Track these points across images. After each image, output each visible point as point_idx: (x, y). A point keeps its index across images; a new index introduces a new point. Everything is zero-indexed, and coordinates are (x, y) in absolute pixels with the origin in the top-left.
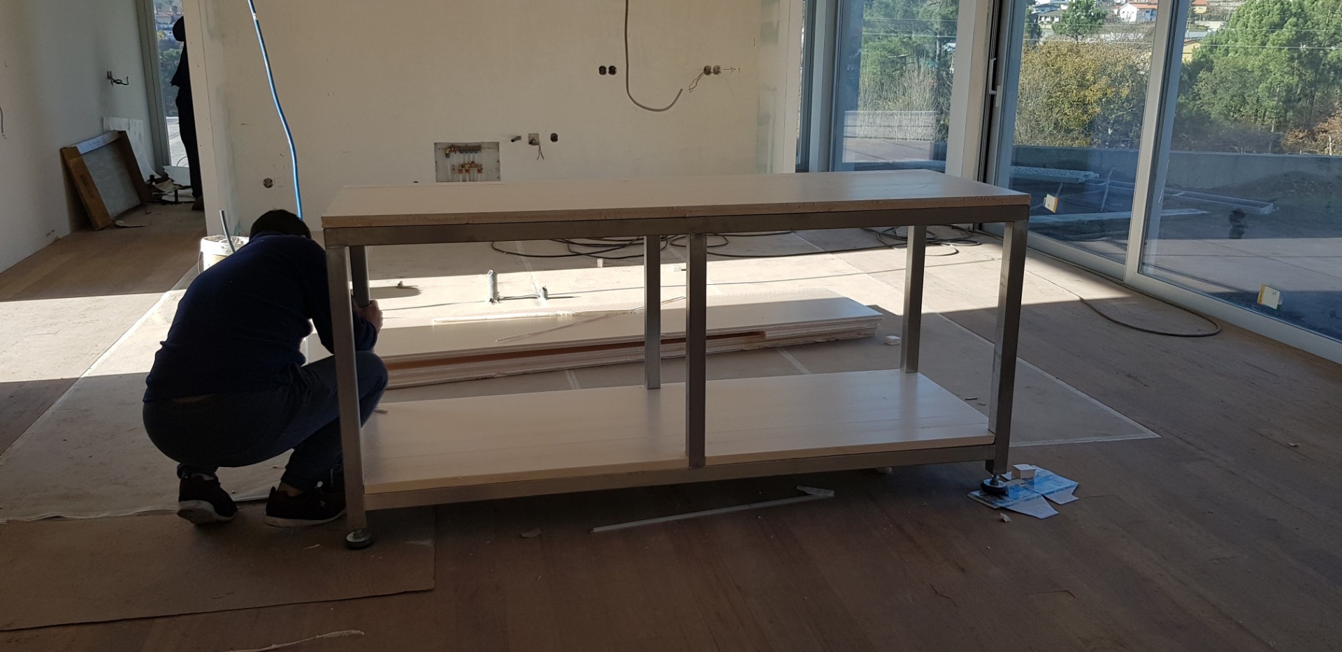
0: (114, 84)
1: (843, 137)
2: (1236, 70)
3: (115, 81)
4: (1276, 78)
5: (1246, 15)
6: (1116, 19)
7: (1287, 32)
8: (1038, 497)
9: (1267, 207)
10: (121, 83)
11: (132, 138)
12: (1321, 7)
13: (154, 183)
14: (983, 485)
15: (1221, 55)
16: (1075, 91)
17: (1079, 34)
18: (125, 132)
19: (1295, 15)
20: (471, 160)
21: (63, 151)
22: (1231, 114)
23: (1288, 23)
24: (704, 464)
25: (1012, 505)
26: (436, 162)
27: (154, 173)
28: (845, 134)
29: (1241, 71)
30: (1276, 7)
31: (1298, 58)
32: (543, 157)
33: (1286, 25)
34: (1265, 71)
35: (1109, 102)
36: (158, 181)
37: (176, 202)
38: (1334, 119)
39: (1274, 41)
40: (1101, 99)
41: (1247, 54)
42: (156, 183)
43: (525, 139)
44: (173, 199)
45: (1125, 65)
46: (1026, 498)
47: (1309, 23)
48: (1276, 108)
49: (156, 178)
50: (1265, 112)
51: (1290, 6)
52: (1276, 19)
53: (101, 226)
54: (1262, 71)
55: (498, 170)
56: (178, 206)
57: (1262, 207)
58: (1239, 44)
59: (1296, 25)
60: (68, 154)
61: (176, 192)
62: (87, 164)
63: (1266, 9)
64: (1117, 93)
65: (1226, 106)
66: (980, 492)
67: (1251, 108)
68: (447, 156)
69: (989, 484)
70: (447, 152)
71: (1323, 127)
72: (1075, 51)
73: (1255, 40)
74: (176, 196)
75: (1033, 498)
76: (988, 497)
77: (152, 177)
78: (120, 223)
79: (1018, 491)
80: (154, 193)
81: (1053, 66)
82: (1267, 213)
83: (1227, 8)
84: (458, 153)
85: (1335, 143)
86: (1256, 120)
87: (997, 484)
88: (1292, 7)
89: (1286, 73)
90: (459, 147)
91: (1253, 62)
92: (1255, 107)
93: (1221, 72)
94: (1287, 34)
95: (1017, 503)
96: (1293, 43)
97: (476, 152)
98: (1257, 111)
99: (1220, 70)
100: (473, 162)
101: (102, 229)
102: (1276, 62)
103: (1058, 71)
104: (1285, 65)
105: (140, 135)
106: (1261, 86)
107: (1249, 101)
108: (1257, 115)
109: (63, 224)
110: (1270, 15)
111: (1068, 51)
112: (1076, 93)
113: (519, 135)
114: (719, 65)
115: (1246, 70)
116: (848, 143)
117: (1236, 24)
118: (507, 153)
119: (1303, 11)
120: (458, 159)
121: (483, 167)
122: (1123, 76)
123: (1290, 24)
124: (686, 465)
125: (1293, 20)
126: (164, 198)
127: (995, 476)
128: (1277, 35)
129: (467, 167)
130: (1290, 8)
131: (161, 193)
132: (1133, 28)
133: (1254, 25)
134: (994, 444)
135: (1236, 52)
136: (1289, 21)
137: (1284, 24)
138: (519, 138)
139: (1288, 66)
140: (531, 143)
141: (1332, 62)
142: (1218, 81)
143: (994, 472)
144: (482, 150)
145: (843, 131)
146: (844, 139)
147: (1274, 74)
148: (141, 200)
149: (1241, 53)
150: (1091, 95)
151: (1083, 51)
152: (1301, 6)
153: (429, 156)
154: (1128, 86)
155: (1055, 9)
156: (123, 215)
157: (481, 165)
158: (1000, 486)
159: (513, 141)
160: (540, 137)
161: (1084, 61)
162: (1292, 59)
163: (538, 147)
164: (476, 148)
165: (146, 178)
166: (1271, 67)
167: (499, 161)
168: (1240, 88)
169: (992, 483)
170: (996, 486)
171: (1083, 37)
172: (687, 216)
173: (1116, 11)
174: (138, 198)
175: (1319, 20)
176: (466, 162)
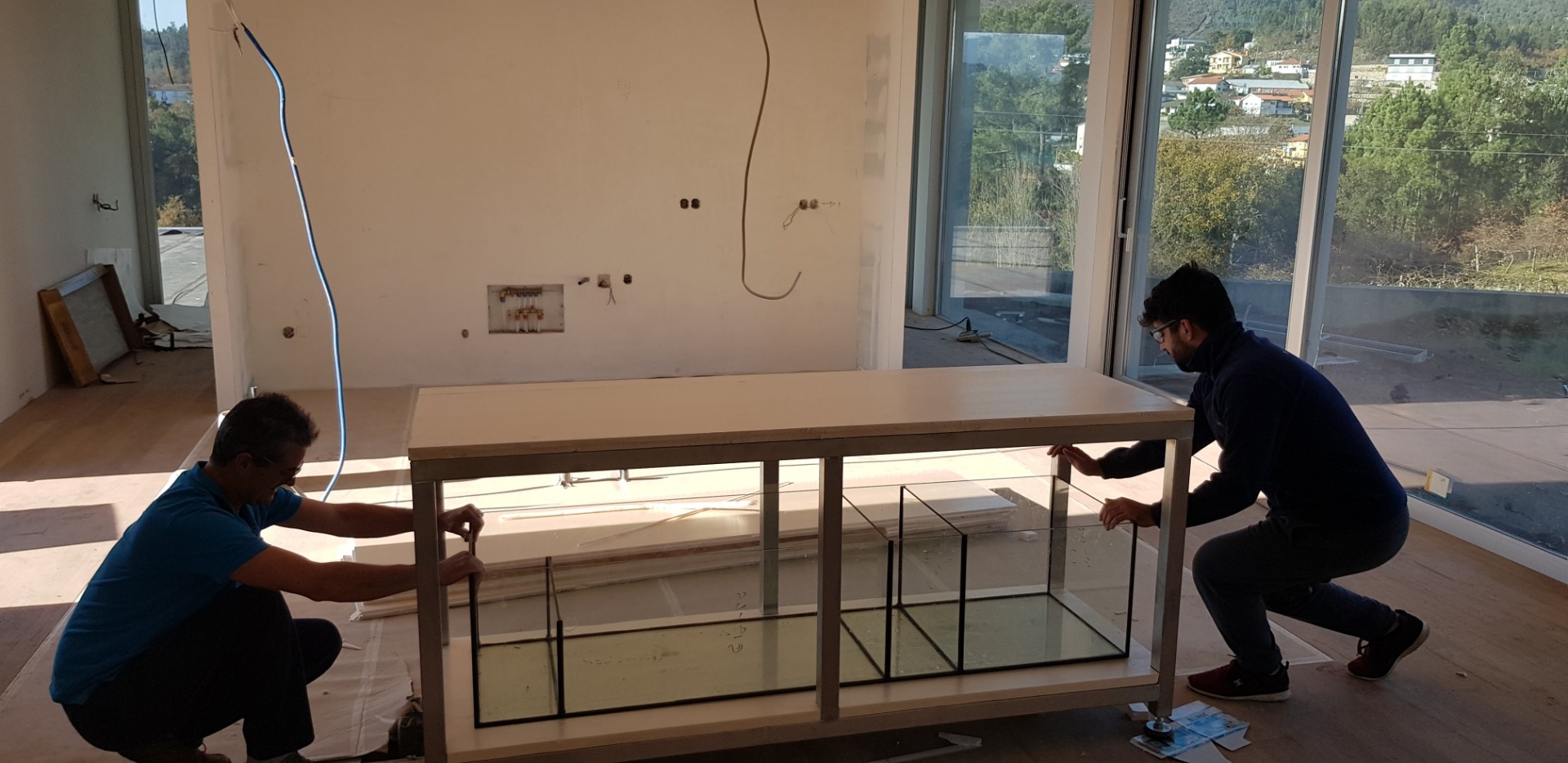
0: (101, 209)
1: (951, 261)
2: (1372, 172)
3: (101, 206)
4: (1416, 182)
5: (1382, 111)
6: (1239, 111)
7: (1427, 131)
8: (1207, 742)
9: (1420, 354)
10: (110, 208)
11: (120, 272)
12: (1462, 104)
13: (144, 324)
14: (1146, 729)
15: (1355, 155)
16: (1195, 195)
17: (1199, 130)
18: (112, 266)
19: (1435, 112)
20: (531, 304)
21: (41, 294)
22: (1368, 221)
23: (1427, 121)
24: (837, 717)
25: (1179, 754)
26: (489, 307)
27: (144, 311)
28: (953, 258)
29: (1379, 174)
30: (1414, 103)
31: (1439, 159)
32: (614, 302)
33: (1425, 122)
34: (1404, 175)
35: (1233, 207)
36: (148, 321)
37: (172, 348)
38: (1480, 228)
39: (1413, 140)
40: (1224, 204)
41: (1383, 154)
42: (147, 323)
43: (594, 281)
44: (168, 345)
45: (1251, 168)
46: (1194, 744)
47: (1450, 121)
48: (1416, 214)
49: (145, 316)
50: (1405, 219)
51: (1430, 101)
52: (1415, 116)
53: (84, 383)
54: (1401, 173)
55: (562, 315)
56: (175, 352)
57: (1415, 354)
58: (1374, 143)
59: (1436, 123)
60: (46, 298)
61: (172, 336)
62: (69, 307)
63: (1404, 104)
64: (1243, 197)
65: (1362, 212)
66: (1143, 738)
67: (1389, 215)
68: (502, 300)
69: (1152, 728)
70: (502, 296)
71: (1468, 235)
72: (1195, 149)
73: (1392, 139)
74: (172, 340)
75: (1202, 744)
76: (1153, 743)
77: (141, 316)
78: (106, 377)
79: (1184, 735)
80: (145, 337)
81: (1170, 166)
82: (1420, 361)
83: (1360, 100)
84: (515, 296)
85: (1482, 254)
86: (1395, 228)
87: (1162, 729)
88: (1432, 103)
89: (1427, 176)
90: (516, 290)
91: (1391, 164)
92: (1394, 213)
93: (1356, 174)
94: (1427, 133)
95: (1185, 751)
96: (1434, 143)
97: (536, 295)
98: (1396, 217)
99: (1354, 171)
100: (532, 307)
101: (85, 386)
102: (1415, 163)
103: (1176, 172)
104: (1425, 167)
105: (128, 265)
106: (1400, 190)
107: (1387, 207)
108: (1395, 222)
109: (39, 382)
110: (1408, 112)
111: (1187, 149)
112: (1197, 197)
113: (587, 276)
114: (816, 198)
115: (1384, 172)
116: (958, 269)
117: (1371, 121)
118: (573, 297)
119: (1443, 107)
120: (514, 303)
121: (544, 312)
122: (1248, 178)
123: (1430, 122)
124: (818, 718)
125: (1433, 117)
126: (157, 343)
127: (1159, 719)
128: (1415, 134)
129: (525, 312)
130: (1430, 104)
131: (154, 337)
132: (1259, 121)
133: (1390, 122)
134: (1158, 683)
135: (1372, 152)
136: (1429, 118)
137: (1423, 122)
138: (586, 280)
139: (1428, 168)
140: (601, 285)
141: (1476, 165)
142: (1352, 184)
143: (1159, 714)
144: (544, 293)
145: (951, 254)
146: (953, 263)
147: (1414, 177)
148: (129, 345)
149: (1377, 152)
150: (1214, 198)
151: (1203, 149)
152: (1441, 102)
153: (482, 302)
154: (1254, 189)
155: (1170, 99)
156: (110, 366)
157: (542, 310)
158: (1164, 731)
159: (580, 283)
160: (611, 279)
161: (1205, 161)
162: (1433, 160)
163: (608, 290)
164: (536, 291)
165: (135, 317)
166: (1410, 169)
167: (562, 306)
168: (1377, 192)
169: (1156, 726)
170: (1160, 731)
171: (1203, 132)
172: (822, 438)
173: (1237, 102)
174: (125, 345)
175: (1460, 118)
176: (525, 306)
